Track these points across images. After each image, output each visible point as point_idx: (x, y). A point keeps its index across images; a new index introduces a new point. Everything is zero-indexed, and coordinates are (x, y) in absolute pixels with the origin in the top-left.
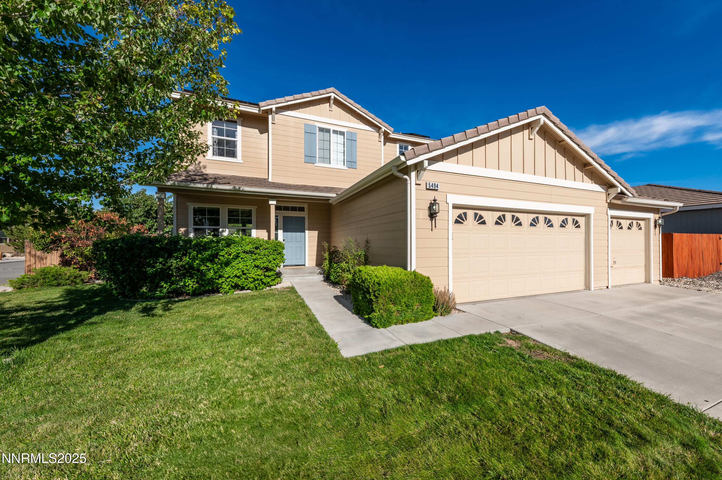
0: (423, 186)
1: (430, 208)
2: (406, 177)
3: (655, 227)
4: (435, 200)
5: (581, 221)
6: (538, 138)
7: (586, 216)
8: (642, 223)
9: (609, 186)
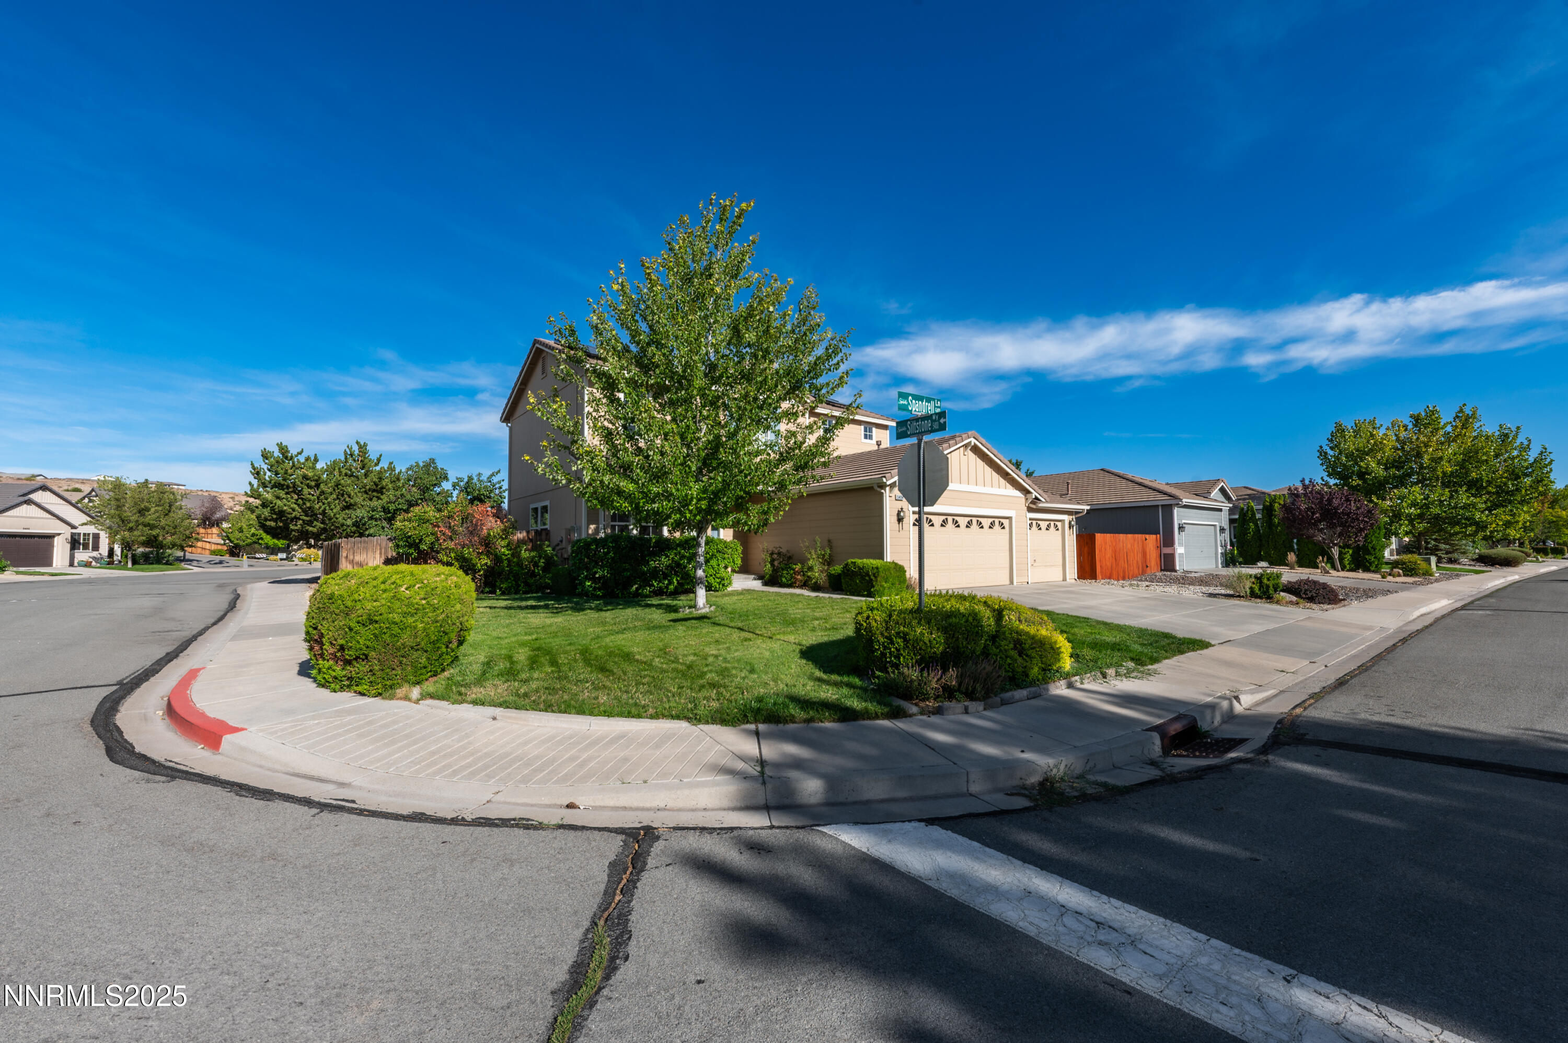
0: (894, 497)
1: (898, 514)
2: (883, 491)
3: (1070, 528)
4: (902, 509)
5: (1006, 522)
6: (970, 453)
7: (1009, 518)
8: (1059, 524)
9: (1026, 492)
